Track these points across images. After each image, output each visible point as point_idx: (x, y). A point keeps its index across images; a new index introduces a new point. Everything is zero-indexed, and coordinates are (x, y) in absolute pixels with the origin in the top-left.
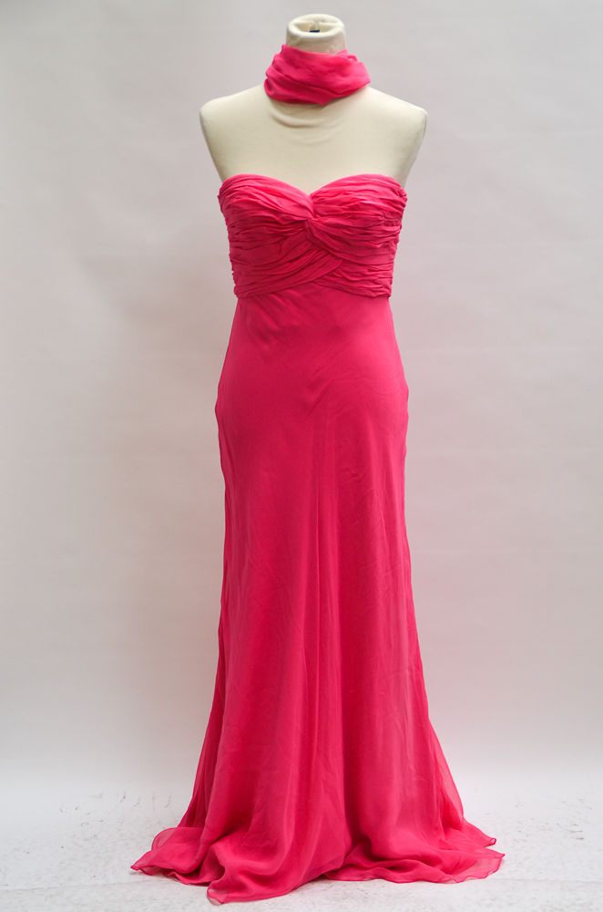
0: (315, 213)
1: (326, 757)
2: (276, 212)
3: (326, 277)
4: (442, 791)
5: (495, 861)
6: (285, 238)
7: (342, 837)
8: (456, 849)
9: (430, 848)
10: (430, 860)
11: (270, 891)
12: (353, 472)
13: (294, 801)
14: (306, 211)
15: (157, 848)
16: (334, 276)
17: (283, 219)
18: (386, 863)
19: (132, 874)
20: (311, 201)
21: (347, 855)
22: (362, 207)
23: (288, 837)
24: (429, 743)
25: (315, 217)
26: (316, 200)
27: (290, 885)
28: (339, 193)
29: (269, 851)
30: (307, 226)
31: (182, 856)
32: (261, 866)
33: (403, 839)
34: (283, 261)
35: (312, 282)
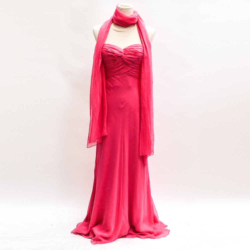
0: (125, 54)
1: (124, 206)
2: (113, 53)
3: (127, 72)
4: (154, 214)
5: (168, 232)
6: (116, 61)
7: (127, 227)
8: (158, 229)
9: (151, 229)
10: (151, 233)
11: (108, 241)
12: (133, 128)
13: (114, 218)
14: (122, 53)
15: (78, 227)
16: (129, 72)
17: (115, 55)
18: (139, 233)
19: (71, 234)
20: (123, 51)
21: (129, 231)
22: (138, 52)
23: (113, 227)
24: (151, 202)
25: (124, 55)
26: (125, 50)
27: (113, 239)
28: (131, 49)
29: (107, 231)
30: (122, 57)
31: (84, 230)
32: (105, 235)
33: (144, 227)
34: (115, 67)
35: (123, 73)
